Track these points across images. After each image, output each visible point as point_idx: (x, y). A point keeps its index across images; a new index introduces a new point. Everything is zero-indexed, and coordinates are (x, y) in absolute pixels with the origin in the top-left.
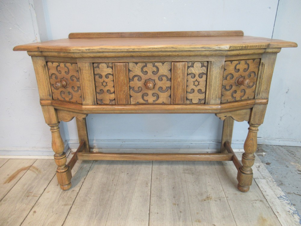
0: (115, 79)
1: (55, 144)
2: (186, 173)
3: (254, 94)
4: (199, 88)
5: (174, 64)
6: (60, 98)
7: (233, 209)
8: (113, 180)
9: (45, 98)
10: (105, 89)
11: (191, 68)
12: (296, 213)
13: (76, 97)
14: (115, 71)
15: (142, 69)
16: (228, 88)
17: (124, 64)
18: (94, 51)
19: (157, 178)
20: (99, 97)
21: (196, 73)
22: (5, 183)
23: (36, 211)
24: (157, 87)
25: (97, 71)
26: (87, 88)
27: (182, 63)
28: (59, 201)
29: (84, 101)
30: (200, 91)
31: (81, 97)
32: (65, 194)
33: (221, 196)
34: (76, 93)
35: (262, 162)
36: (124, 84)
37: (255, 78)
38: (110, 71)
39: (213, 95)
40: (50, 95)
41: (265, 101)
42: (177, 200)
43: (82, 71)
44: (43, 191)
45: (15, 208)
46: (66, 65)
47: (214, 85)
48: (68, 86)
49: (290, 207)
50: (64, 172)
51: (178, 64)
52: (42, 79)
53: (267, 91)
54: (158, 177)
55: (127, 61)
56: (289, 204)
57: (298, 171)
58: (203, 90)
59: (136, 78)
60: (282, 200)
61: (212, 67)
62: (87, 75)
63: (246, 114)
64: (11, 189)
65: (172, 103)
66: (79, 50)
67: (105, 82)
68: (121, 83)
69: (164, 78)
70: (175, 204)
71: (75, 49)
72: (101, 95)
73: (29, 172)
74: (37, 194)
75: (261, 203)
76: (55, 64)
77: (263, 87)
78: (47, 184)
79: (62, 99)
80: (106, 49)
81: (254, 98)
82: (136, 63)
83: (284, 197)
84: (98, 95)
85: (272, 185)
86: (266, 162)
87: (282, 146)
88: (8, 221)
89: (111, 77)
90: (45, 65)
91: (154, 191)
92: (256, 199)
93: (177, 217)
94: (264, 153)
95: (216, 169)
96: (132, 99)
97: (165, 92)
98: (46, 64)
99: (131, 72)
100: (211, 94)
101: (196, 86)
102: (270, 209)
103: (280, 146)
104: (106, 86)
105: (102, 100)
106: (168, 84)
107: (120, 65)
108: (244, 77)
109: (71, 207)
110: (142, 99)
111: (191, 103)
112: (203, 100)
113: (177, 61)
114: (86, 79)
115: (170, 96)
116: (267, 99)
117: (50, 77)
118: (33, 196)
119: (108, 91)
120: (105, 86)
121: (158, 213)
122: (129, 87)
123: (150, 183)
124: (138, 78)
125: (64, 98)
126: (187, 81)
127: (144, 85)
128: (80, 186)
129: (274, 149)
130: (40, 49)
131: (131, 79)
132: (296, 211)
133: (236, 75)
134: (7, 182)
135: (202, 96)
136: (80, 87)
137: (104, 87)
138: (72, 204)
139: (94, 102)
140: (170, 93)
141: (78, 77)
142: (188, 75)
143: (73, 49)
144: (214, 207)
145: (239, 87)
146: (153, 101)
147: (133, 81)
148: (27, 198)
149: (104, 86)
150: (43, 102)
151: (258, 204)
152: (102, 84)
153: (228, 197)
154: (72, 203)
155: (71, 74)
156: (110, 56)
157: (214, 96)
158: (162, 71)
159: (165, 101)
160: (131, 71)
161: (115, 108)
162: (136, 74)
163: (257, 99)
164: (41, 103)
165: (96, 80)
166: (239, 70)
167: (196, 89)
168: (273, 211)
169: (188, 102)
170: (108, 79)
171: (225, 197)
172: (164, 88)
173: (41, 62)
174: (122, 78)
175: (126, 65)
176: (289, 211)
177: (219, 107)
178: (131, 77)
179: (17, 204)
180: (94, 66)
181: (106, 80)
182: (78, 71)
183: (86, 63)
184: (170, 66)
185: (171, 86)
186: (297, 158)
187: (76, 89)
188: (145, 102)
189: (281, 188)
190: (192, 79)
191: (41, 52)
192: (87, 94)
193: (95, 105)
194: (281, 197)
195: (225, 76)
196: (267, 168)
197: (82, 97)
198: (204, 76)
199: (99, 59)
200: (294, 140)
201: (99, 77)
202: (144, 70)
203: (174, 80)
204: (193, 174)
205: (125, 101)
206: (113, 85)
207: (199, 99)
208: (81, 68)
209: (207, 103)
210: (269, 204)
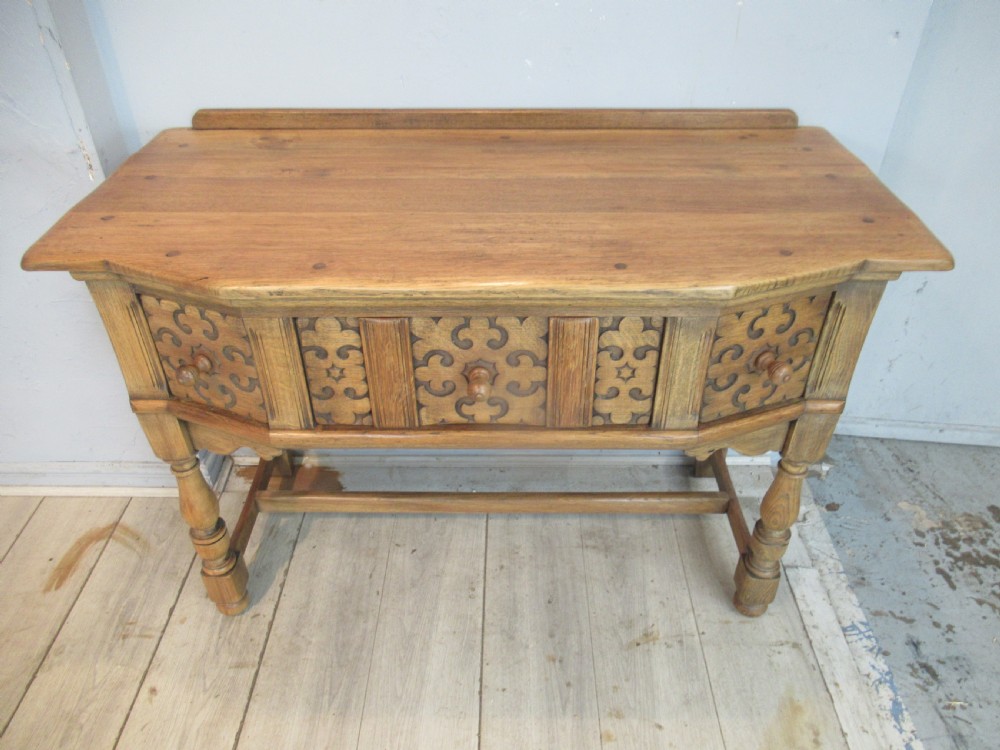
0: (370, 361)
1: (191, 508)
2: (587, 547)
3: (803, 385)
4: (635, 386)
6: (193, 395)
7: (714, 675)
8: (371, 576)
9: (144, 391)
11: (610, 332)
12: (886, 681)
13: (245, 403)
14: (367, 340)
15: (455, 333)
16: (722, 383)
17: (398, 321)
18: (297, 296)
19: (502, 567)
20: (321, 406)
21: (625, 345)
22: (47, 589)
23: (158, 689)
24: (502, 383)
26: (280, 384)
27: (583, 321)
28: (217, 653)
29: (272, 418)
30: (636, 394)
31: (263, 405)
32: (233, 626)
33: (683, 629)
34: (245, 393)
35: (816, 501)
36: (397, 375)
37: (812, 346)
38: (350, 338)
40: (160, 384)
41: (835, 405)
42: (559, 643)
43: (260, 341)
44: (167, 617)
45: (94, 680)
46: (206, 314)
47: (680, 381)
48: (217, 371)
49: (873, 662)
50: (227, 574)
51: (569, 324)
53: (845, 378)
54: (505, 563)
55: (404, 316)
56: (871, 650)
57: (914, 535)
58: (647, 390)
59: (435, 360)
60: (855, 638)
61: (677, 332)
62: (278, 350)
63: (774, 435)
64: (70, 610)
65: (548, 425)
66: (248, 293)
67: (338, 368)
68: (389, 373)
69: (526, 360)
70: (554, 660)
71: (234, 291)
72: (325, 402)
73: (113, 546)
74: (150, 629)
75: (794, 651)
76: (168, 306)
77: (834, 368)
78: (177, 593)
79: (204, 401)
81: (803, 395)
82: (436, 319)
83: (863, 629)
84: (315, 401)
85: (832, 587)
86: (828, 502)
87: (882, 441)
88: (83, 721)
89: (354, 355)
91: (494, 614)
92: (783, 639)
93: (558, 703)
94: (825, 468)
95: (676, 530)
96: (423, 412)
97: (528, 395)
98: (135, 301)
99: (419, 342)
102: (817, 672)
103: (877, 439)
104: (340, 378)
105: (330, 414)
106: (538, 374)
107: (382, 325)
108: (777, 348)
109: (257, 673)
110: (455, 412)
111: (607, 423)
112: (644, 415)
113: (568, 315)
114: (274, 361)
115: (544, 406)
116: (842, 399)
117: (156, 337)
118: (141, 636)
119: (347, 391)
120: (337, 380)
121: (504, 690)
122: (413, 385)
123: (482, 585)
124: (441, 357)
125: (209, 399)
126: (598, 367)
127: (460, 376)
128: (277, 600)
129: (856, 450)
130: (113, 268)
131: (421, 359)
132: (887, 674)
133: (752, 346)
134: (54, 588)
135: (642, 406)
136: (257, 379)
137: (334, 381)
138: (260, 664)
139: (306, 420)
141: (248, 354)
142: (600, 350)
143: (227, 292)
144: (661, 665)
145: (760, 375)
146: (492, 416)
147: (427, 365)
148: (123, 645)
149: (334, 378)
150: (140, 404)
151: (786, 657)
153: (703, 633)
154: (257, 659)
155: (224, 340)
156: (348, 305)
157: (679, 408)
158: (518, 341)
159: (527, 418)
160: (420, 339)
161: (371, 439)
163: (816, 399)
164: (134, 409)
165: (307, 362)
166: (762, 331)
167: (625, 388)
168: (824, 681)
169: (599, 421)
170: (346, 361)
171: (696, 634)
172: (526, 384)
173: (119, 298)
174: (391, 360)
175: (402, 323)
176: (868, 676)
177: (694, 436)
178: (420, 355)
179: (97, 666)
180: (300, 325)
181: (341, 363)
182: (246, 338)
183: (271, 318)
184: (544, 327)
185: (547, 381)
186: (922, 483)
188: (465, 420)
189: (857, 594)
190: (613, 362)
193: (308, 428)
194: (854, 627)
195: (716, 355)
196: (828, 523)
197: (269, 407)
198: (652, 356)
200: (920, 425)
202: (461, 337)
203: (556, 367)
204: (607, 549)
205: (403, 419)
206: (361, 377)
207: (633, 414)
208: (258, 333)
209: (657, 425)
210: (815, 656)
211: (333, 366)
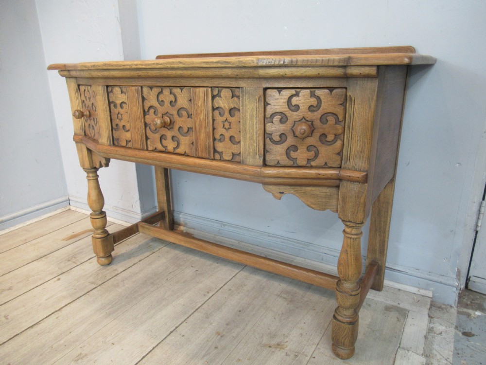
3: (339, 158)
4: (231, 134)
5: (193, 91)
6: (89, 134)
8: (170, 273)
9: (78, 132)
10: (121, 124)
11: (217, 98)
15: (158, 96)
16: (276, 138)
17: (136, 88)
18: (98, 68)
20: (116, 134)
21: (225, 107)
22: (63, 240)
23: (61, 279)
24: (176, 127)
25: (112, 97)
27: (203, 89)
28: (90, 276)
30: (232, 139)
31: (98, 132)
33: (303, 351)
34: (96, 127)
36: (137, 118)
37: (340, 128)
38: (124, 98)
39: (249, 148)
40: (82, 129)
42: (228, 329)
43: (96, 97)
45: (47, 269)
46: (88, 89)
47: (250, 131)
51: (198, 90)
54: (233, 289)
55: (139, 85)
58: (238, 138)
59: (152, 111)
61: (245, 97)
62: (101, 102)
64: (63, 248)
67: (120, 114)
68: (134, 116)
69: (185, 113)
70: (219, 334)
72: (117, 132)
74: (79, 261)
76: (83, 89)
80: (109, 65)
81: (341, 167)
82: (151, 87)
84: (114, 131)
86: (466, 331)
89: (126, 106)
90: (77, 89)
91: (208, 306)
94: (478, 313)
96: (148, 142)
97: (187, 136)
99: (146, 101)
100: (247, 146)
101: (227, 130)
105: (118, 139)
107: (132, 89)
108: (312, 122)
109: (96, 287)
110: (160, 143)
111: (222, 159)
113: (197, 85)
117: (82, 105)
119: (124, 127)
120: (120, 120)
122: (144, 125)
124: (154, 110)
126: (213, 120)
128: (127, 268)
131: (147, 111)
133: (293, 116)
134: (66, 240)
136: (97, 118)
139: (110, 141)
140: (192, 138)
141: (95, 106)
142: (213, 109)
143: (80, 66)
145: (303, 140)
146: (174, 148)
147: (149, 115)
150: (76, 137)
152: (118, 116)
153: (314, 357)
155: (91, 100)
156: (116, 75)
157: (251, 150)
158: (181, 102)
159: (187, 151)
160: (146, 99)
162: (152, 105)
164: (75, 139)
165: (111, 110)
166: (298, 107)
167: (227, 135)
169: (217, 156)
170: (123, 110)
172: (185, 129)
173: (74, 86)
174: (135, 108)
175: (138, 89)
178: (146, 109)
179: (52, 266)
180: (109, 91)
181: (121, 111)
183: (99, 85)
184: (189, 95)
185: (192, 127)
187: (96, 121)
188: (163, 149)
190: (220, 117)
192: (102, 129)
193: (110, 145)
195: (268, 116)
196: (457, 341)
198: (238, 114)
201: (114, 107)
202: (160, 100)
203: (195, 118)
204: (291, 301)
205: (140, 144)
206: (128, 119)
207: (233, 154)
209: (243, 162)
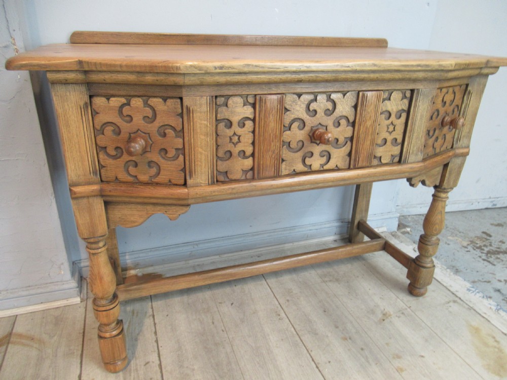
0: (259, 128)
3: (452, 140)
5: (363, 95)
6: (122, 176)
9: (82, 179)
10: (236, 150)
12: (500, 309)
13: (169, 171)
14: (260, 112)
16: (431, 133)
18: (230, 70)
19: (288, 301)
20: (223, 166)
21: (392, 109)
25: (224, 113)
26: (200, 150)
27: (376, 93)
29: (190, 178)
31: (183, 170)
33: (400, 307)
34: (169, 162)
36: (274, 136)
38: (248, 111)
39: (414, 147)
40: (95, 173)
41: (465, 150)
42: (343, 330)
43: (191, 115)
47: (417, 130)
48: (149, 150)
49: (488, 302)
52: (77, 136)
55: (284, 92)
56: (483, 297)
57: (463, 248)
58: (400, 140)
60: (473, 294)
61: (419, 99)
65: (351, 167)
66: (200, 68)
68: (270, 135)
69: (343, 122)
70: (346, 339)
73: (13, 348)
75: (456, 304)
76: (116, 102)
79: (131, 179)
80: (256, 66)
81: (452, 147)
82: (299, 95)
83: (474, 290)
84: (220, 163)
92: (447, 300)
94: (408, 229)
96: (284, 165)
98: (89, 102)
99: (288, 113)
100: (412, 145)
101: (390, 133)
102: (472, 310)
104: (237, 143)
105: (226, 172)
106: (349, 132)
107: (271, 99)
108: (448, 114)
111: (379, 163)
112: (397, 156)
114: (198, 131)
115: (350, 155)
116: (468, 147)
117: (98, 131)
120: (235, 144)
121: (329, 362)
122: (281, 143)
125: (136, 177)
126: (379, 125)
127: (307, 137)
130: (85, 66)
131: (287, 126)
133: (442, 111)
135: (397, 150)
136: (183, 149)
137: (233, 145)
139: (212, 177)
140: (349, 148)
142: (380, 113)
143: (186, 67)
144: (402, 327)
145: (442, 131)
146: (321, 165)
149: (233, 143)
150: (79, 189)
151: (455, 308)
152: (231, 139)
155: (160, 121)
156: (259, 80)
157: (415, 149)
161: (255, 186)
162: (296, 117)
163: (458, 148)
166: (446, 103)
167: (390, 138)
168: (478, 313)
169: (375, 162)
171: (407, 307)
173: (77, 96)
174: (272, 125)
175: (281, 98)
176: (491, 308)
177: (421, 164)
178: (286, 123)
180: (218, 103)
182: (181, 115)
183: (202, 96)
184: (355, 99)
186: (451, 229)
187: (172, 153)
188: (306, 169)
189: (460, 276)
191: (86, 72)
192: (199, 163)
193: (213, 183)
194: (469, 290)
197: (187, 170)
198: (404, 115)
199: (232, 88)
201: (225, 126)
202: (311, 109)
203: (360, 125)
205: (273, 170)
206: (251, 141)
207: (392, 156)
208: (191, 109)
209: (404, 161)
210: (467, 304)
211: (235, 134)
